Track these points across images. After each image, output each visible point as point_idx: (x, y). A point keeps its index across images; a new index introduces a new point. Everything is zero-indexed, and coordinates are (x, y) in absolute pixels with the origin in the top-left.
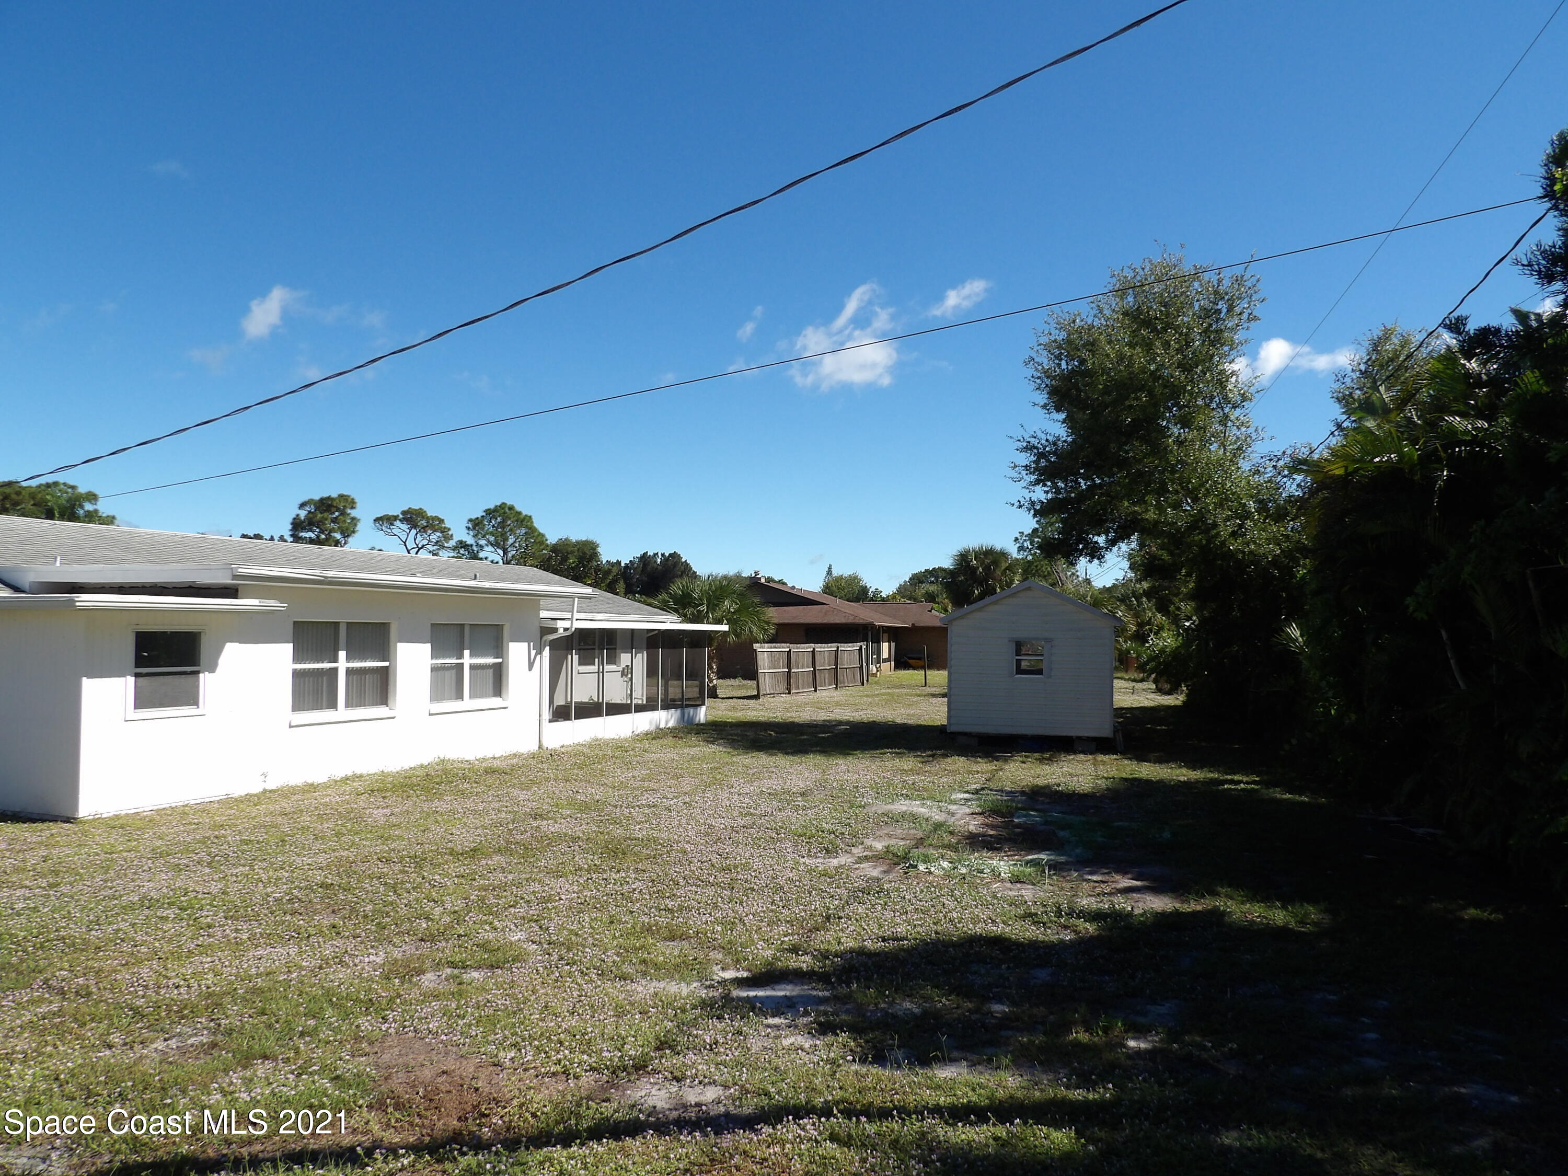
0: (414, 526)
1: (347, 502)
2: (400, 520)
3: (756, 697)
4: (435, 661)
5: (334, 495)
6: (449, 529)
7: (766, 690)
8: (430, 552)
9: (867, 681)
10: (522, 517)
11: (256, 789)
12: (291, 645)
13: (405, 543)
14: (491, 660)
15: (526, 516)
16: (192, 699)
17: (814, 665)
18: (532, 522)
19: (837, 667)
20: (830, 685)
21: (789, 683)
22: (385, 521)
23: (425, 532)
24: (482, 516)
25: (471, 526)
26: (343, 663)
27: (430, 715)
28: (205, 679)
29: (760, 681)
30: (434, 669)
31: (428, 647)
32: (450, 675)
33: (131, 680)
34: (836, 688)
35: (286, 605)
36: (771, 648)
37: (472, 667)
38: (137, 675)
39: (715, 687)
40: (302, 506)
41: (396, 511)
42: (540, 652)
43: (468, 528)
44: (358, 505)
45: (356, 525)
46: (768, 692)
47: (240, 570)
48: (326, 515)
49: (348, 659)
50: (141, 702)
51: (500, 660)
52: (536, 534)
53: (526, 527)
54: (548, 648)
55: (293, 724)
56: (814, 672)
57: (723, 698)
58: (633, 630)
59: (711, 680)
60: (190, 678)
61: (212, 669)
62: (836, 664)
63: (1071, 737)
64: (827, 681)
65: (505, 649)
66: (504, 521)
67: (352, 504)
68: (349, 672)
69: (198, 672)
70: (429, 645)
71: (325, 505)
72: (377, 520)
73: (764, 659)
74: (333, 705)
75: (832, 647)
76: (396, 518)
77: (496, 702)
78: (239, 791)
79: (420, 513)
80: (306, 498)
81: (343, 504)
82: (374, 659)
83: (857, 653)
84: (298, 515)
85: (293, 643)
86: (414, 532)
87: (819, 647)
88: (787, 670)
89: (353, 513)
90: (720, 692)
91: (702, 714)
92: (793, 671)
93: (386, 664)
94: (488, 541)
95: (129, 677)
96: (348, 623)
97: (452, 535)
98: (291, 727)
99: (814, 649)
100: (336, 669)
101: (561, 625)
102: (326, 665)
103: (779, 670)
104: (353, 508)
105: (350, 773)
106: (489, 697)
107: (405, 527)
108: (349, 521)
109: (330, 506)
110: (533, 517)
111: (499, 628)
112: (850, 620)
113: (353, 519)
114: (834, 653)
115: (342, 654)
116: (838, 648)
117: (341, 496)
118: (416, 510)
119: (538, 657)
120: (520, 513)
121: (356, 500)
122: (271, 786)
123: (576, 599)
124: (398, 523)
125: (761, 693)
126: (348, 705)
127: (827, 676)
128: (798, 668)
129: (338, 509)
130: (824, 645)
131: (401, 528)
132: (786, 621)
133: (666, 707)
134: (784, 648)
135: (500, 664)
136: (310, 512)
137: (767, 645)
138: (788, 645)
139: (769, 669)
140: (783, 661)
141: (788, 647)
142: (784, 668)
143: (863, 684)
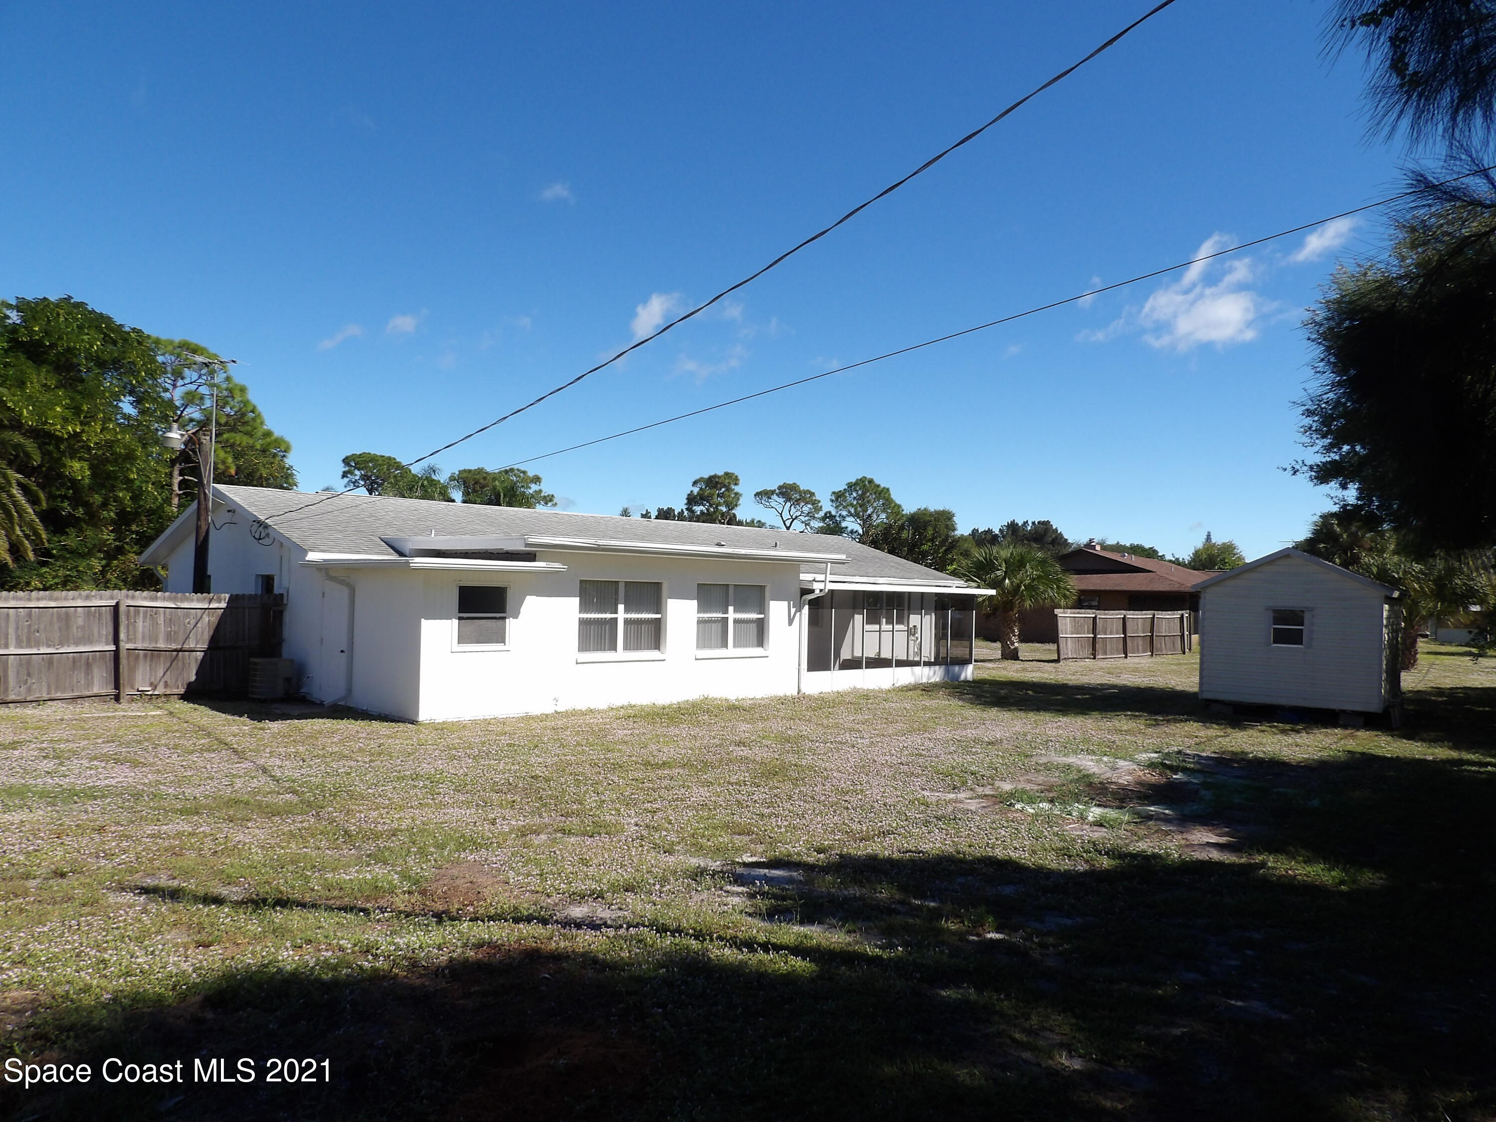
0: (788, 499)
1: (731, 478)
2: (777, 495)
3: (1057, 661)
4: (702, 615)
5: (720, 473)
6: (819, 502)
7: (1067, 654)
8: (803, 522)
9: (1190, 649)
10: (880, 489)
11: (550, 710)
12: (578, 598)
13: (781, 514)
14: (754, 616)
15: (884, 488)
16: (500, 638)
17: (1124, 632)
18: (889, 494)
19: (1153, 635)
20: (1144, 652)
21: (1094, 649)
22: (764, 495)
23: (798, 504)
24: (845, 489)
25: (833, 498)
26: (621, 614)
27: (696, 659)
28: (510, 623)
29: (1061, 646)
30: (700, 622)
31: (694, 603)
32: (716, 628)
33: (456, 621)
34: (1152, 655)
35: (570, 567)
36: (1074, 613)
37: (736, 621)
38: (460, 619)
39: (1016, 649)
40: (695, 483)
41: (774, 487)
42: (799, 609)
43: (832, 501)
44: (741, 482)
45: (738, 499)
46: (1070, 656)
47: (530, 540)
48: (712, 491)
49: (627, 611)
50: (462, 640)
51: (762, 616)
52: (893, 505)
53: (884, 498)
54: (807, 607)
55: (579, 661)
56: (1125, 639)
57: (1022, 661)
58: (922, 593)
59: (1013, 644)
60: (500, 622)
61: (516, 616)
62: (1152, 631)
63: (1334, 710)
64: (1140, 648)
65: (766, 606)
66: (864, 493)
67: (736, 481)
68: (627, 622)
69: (504, 618)
70: (695, 602)
71: (712, 482)
72: (757, 495)
73: (1066, 624)
74: (613, 648)
75: (1148, 614)
76: (773, 492)
77: (759, 651)
78: (536, 711)
79: (794, 487)
80: (697, 477)
81: (727, 481)
82: (649, 612)
83: (1178, 622)
84: (692, 492)
85: (580, 596)
86: (788, 504)
87: (1130, 615)
88: (1092, 636)
89: (737, 489)
90: (1021, 655)
91: (969, 672)
92: (1099, 636)
93: (659, 616)
94: (849, 512)
95: (454, 619)
96: (626, 582)
97: (821, 507)
98: (577, 663)
99: (1125, 616)
100: (616, 619)
101: (817, 587)
102: (608, 616)
103: (1084, 636)
104: (736, 484)
105: (626, 703)
106: (753, 646)
107: (781, 500)
108: (733, 496)
109: (717, 483)
110: (890, 490)
111: (762, 588)
112: (1175, 588)
113: (736, 494)
114: (1150, 620)
115: (621, 607)
116: (1154, 615)
117: (727, 474)
118: (790, 485)
119: (798, 614)
120: (878, 486)
121: (739, 477)
122: (561, 708)
123: (829, 564)
124: (775, 497)
125: (1062, 657)
126: (626, 648)
127: (1140, 643)
128: (1106, 634)
129: (724, 486)
130: (1137, 612)
131: (777, 501)
132: (1107, 588)
133: (930, 665)
134: (1090, 614)
135: (762, 619)
136: (701, 489)
137: (1069, 611)
138: (1094, 611)
139: (1072, 634)
140: (1088, 627)
141: (1093, 613)
142: (1088, 633)
143: (1184, 653)
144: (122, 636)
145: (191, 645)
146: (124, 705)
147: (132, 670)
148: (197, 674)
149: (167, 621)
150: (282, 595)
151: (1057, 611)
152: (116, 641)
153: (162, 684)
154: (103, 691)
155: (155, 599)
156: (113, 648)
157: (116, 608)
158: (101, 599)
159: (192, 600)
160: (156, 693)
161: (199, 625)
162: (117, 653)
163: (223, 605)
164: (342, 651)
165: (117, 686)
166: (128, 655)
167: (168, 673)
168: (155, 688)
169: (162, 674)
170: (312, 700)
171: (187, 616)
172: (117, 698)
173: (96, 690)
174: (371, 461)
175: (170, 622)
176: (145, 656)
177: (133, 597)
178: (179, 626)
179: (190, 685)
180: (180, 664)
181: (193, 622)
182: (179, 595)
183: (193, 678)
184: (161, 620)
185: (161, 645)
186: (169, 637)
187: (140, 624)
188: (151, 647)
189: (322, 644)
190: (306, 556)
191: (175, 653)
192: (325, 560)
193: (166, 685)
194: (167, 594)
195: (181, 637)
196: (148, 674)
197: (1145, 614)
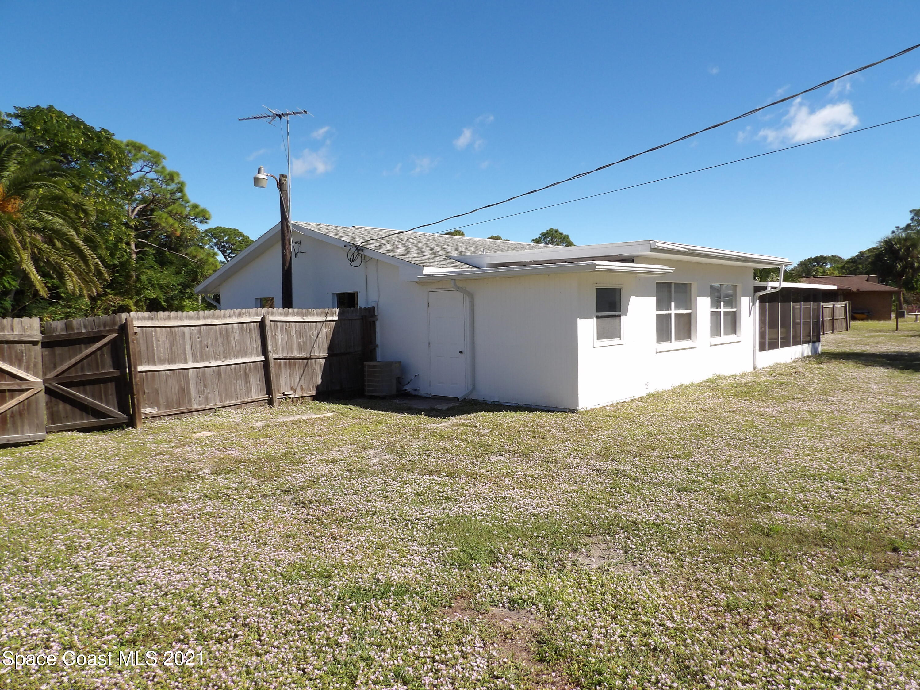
4: (712, 310)
5: (453, 231)
9: (850, 329)
11: (644, 393)
12: (656, 297)
14: (732, 309)
15: (565, 235)
16: (618, 333)
17: (822, 317)
18: (569, 239)
19: (833, 319)
20: (829, 330)
24: (539, 237)
26: (673, 311)
27: (711, 346)
28: (623, 320)
30: (712, 315)
31: (709, 300)
32: (717, 320)
33: (595, 319)
34: (832, 333)
35: (674, 269)
37: (724, 314)
38: (598, 317)
42: (754, 304)
47: (657, 244)
49: (677, 307)
50: (598, 336)
51: (736, 309)
54: (758, 301)
55: (657, 351)
60: (618, 318)
61: (626, 314)
62: (833, 316)
64: (828, 328)
65: (738, 301)
66: (552, 239)
67: (463, 235)
68: (676, 316)
69: (620, 316)
74: (670, 339)
77: (732, 338)
78: (637, 395)
79: (499, 239)
82: (685, 308)
83: (843, 309)
87: (825, 305)
91: (820, 347)
93: (689, 311)
96: (675, 283)
98: (657, 353)
99: (822, 306)
100: (670, 314)
101: (770, 285)
102: (668, 312)
106: (731, 334)
110: (569, 236)
111: (735, 288)
114: (832, 308)
115: (673, 305)
116: (834, 305)
117: (457, 231)
118: (496, 237)
119: (754, 307)
122: (651, 391)
126: (677, 338)
127: (829, 324)
130: (827, 303)
133: (805, 342)
135: (735, 312)
143: (847, 330)
144: (270, 348)
145: (316, 353)
146: (277, 407)
147: (278, 376)
148: (322, 378)
149: (298, 333)
150: (374, 307)
152: (265, 352)
153: (299, 389)
154: (260, 397)
155: (288, 314)
156: (263, 358)
157: (262, 323)
158: (250, 316)
159: (314, 315)
160: (297, 396)
161: (320, 336)
162: (266, 363)
163: (336, 318)
164: (461, 352)
165: (269, 390)
166: (275, 364)
167: (303, 378)
168: (295, 392)
169: (298, 380)
170: (419, 394)
171: (311, 328)
172: (270, 402)
173: (254, 396)
174: (223, 232)
175: (300, 334)
176: (285, 364)
177: (272, 314)
178: (306, 337)
179: (318, 387)
180: (310, 370)
181: (315, 333)
182: (304, 310)
183: (320, 382)
184: (293, 334)
185: (296, 354)
186: (300, 348)
187: (279, 336)
188: (289, 355)
189: (429, 347)
190: (422, 270)
191: (305, 361)
192: (451, 273)
193: (302, 389)
194: (296, 310)
195: (309, 347)
196: (289, 380)
197: (830, 305)
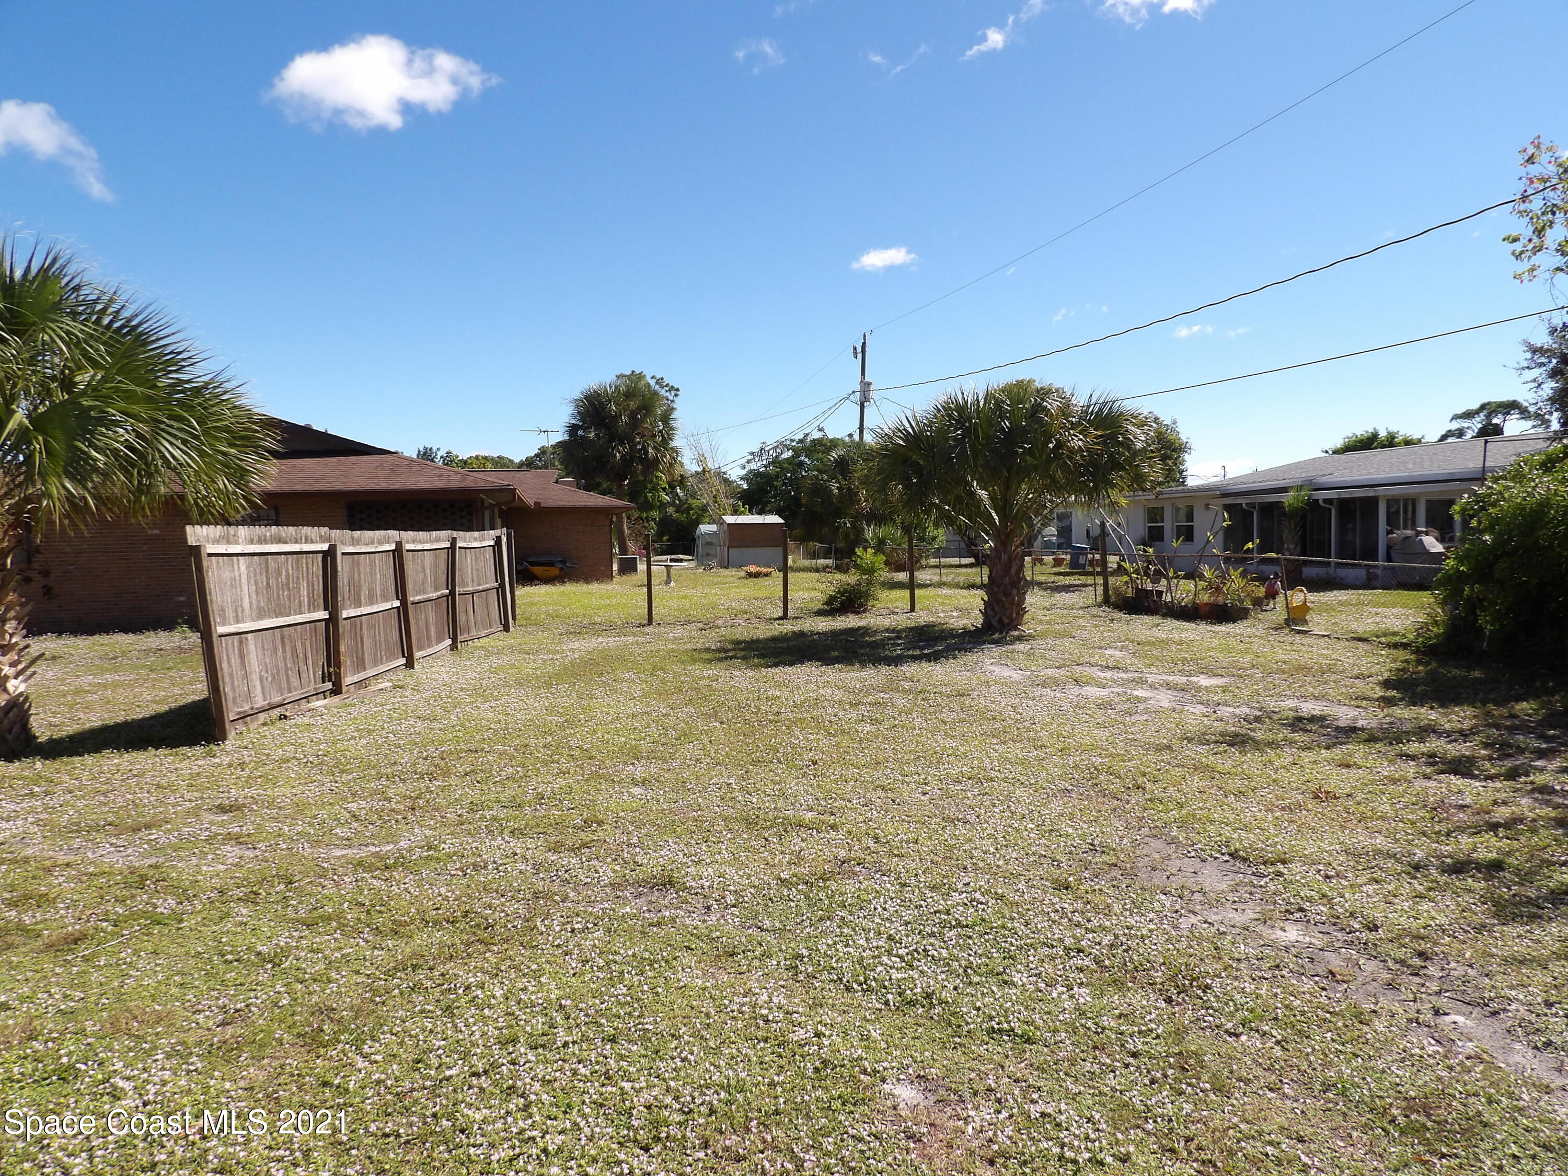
3: (211, 732)
7: (249, 696)
9: (514, 618)
17: (401, 591)
19: (453, 592)
20: (440, 640)
29: (224, 669)
34: (454, 647)
36: (262, 541)
39: (19, 704)
46: (260, 703)
56: (403, 611)
62: (451, 583)
64: (432, 630)
73: (234, 584)
75: (439, 539)
83: (490, 555)
87: (414, 540)
88: (324, 615)
90: (43, 724)
92: (345, 614)
99: (399, 545)
103: (299, 618)
114: (444, 554)
116: (454, 541)
125: (231, 715)
127: (432, 617)
128: (358, 604)
130: (422, 535)
134: (312, 541)
137: (243, 531)
138: (324, 530)
139: (260, 617)
140: (311, 585)
141: (323, 540)
142: (312, 607)
143: (506, 628)
151: (196, 534)
197: (438, 540)
